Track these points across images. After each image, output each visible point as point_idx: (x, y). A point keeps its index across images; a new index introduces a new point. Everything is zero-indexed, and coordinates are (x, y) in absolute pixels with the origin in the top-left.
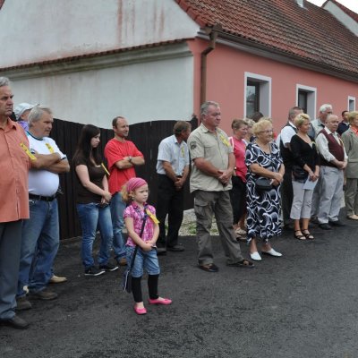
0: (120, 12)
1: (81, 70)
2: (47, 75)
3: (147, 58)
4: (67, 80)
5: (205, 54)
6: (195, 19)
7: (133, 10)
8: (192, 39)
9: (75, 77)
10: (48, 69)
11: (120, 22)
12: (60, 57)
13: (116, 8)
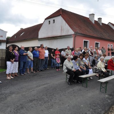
0: (61, 29)
1: (55, 39)
2: (49, 40)
4: (52, 41)
5: (75, 37)
6: (73, 31)
7: (64, 29)
8: (73, 34)
9: (54, 40)
10: (49, 39)
12: (51, 36)
13: (61, 28)
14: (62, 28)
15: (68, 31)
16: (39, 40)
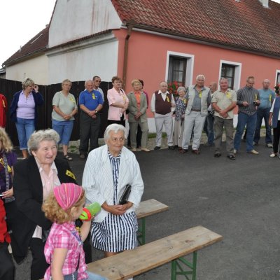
0: (93, 13)
3: (100, 42)
5: (128, 38)
6: (120, 16)
7: (98, 13)
8: (119, 29)
10: (65, 49)
11: (93, 20)
13: (91, 12)
14: (93, 8)
15: (107, 17)
16: (48, 56)
